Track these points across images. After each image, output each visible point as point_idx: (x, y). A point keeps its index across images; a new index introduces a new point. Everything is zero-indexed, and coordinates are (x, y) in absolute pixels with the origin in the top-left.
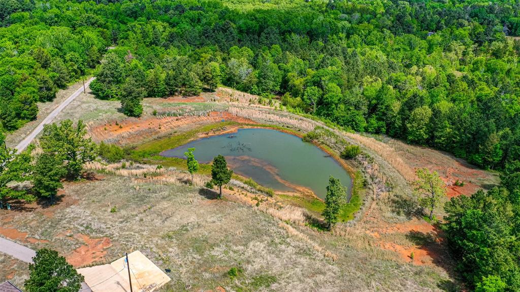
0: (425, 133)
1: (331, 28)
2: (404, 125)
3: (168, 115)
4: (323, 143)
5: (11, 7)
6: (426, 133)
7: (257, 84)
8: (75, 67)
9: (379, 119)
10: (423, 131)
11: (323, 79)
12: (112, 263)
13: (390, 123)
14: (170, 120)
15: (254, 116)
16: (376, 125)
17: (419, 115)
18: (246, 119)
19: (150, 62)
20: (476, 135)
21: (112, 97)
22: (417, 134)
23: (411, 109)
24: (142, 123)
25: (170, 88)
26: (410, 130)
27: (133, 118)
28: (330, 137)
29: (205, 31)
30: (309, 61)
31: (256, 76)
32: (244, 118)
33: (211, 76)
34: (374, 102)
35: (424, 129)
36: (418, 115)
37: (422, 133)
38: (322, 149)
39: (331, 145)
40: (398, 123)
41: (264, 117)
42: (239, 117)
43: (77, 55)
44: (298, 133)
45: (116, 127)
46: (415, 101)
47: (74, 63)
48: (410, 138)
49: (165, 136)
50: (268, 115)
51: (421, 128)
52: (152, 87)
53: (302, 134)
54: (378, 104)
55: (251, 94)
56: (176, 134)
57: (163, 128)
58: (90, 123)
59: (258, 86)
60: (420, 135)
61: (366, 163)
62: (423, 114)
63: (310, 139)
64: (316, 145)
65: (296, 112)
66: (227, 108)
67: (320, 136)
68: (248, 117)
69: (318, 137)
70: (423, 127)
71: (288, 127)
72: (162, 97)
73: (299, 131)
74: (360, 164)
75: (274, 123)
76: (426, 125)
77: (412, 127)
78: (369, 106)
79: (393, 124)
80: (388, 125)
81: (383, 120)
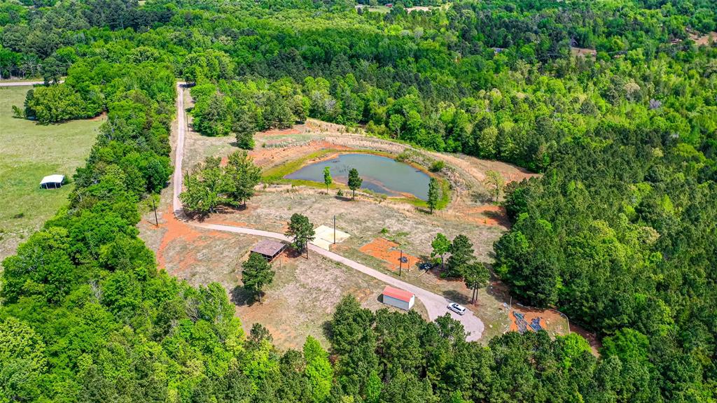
2: (476, 143)
3: (275, 147)
4: (413, 161)
6: (494, 149)
7: (342, 114)
9: (456, 140)
10: (492, 147)
11: (404, 107)
13: (465, 143)
14: (279, 151)
15: (349, 143)
16: (453, 145)
18: (342, 146)
19: (239, 98)
20: (531, 147)
21: (217, 133)
22: (487, 150)
23: (481, 130)
24: (257, 154)
25: (268, 123)
26: (481, 147)
27: (248, 151)
28: (418, 157)
31: (340, 107)
32: (340, 145)
33: (302, 109)
34: (450, 125)
36: (487, 134)
37: (491, 149)
38: (413, 166)
39: (420, 162)
40: (472, 142)
42: (336, 145)
44: (391, 155)
46: (484, 123)
48: (482, 154)
49: (280, 164)
50: (362, 142)
53: (394, 156)
54: (453, 127)
55: (337, 123)
56: (288, 162)
57: (275, 158)
59: (343, 116)
60: (489, 150)
61: (449, 173)
62: (491, 133)
63: (401, 159)
64: (408, 163)
65: (384, 138)
66: (323, 138)
67: (410, 156)
68: (344, 145)
69: (408, 157)
70: (491, 145)
71: (380, 151)
73: (391, 153)
74: (445, 174)
75: (369, 148)
76: (493, 142)
77: (483, 145)
78: (446, 129)
79: (468, 144)
80: (463, 145)
81: (459, 140)
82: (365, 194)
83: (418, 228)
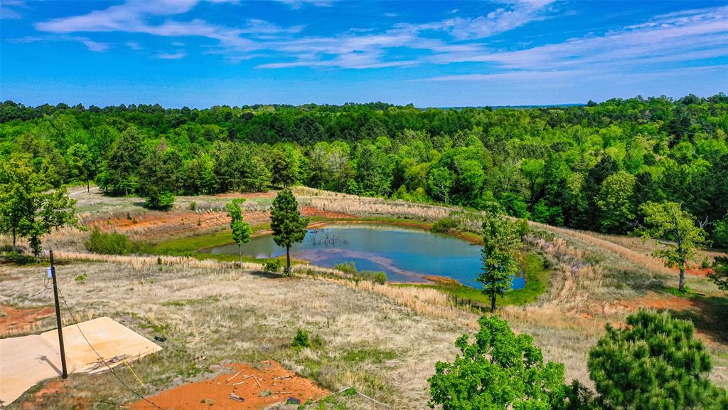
0: (628, 210)
1: (460, 125)
2: (592, 204)
3: (215, 210)
4: (465, 230)
5: (7, 114)
6: (631, 212)
7: (356, 179)
8: (80, 164)
9: (551, 204)
10: (626, 208)
11: (455, 158)
12: (42, 334)
13: (570, 208)
14: (217, 216)
15: (352, 208)
16: (547, 213)
17: (616, 184)
18: (338, 213)
19: (194, 153)
20: (717, 199)
21: (129, 192)
22: (616, 216)
23: (599, 180)
24: (170, 218)
25: (219, 179)
26: (604, 209)
27: (157, 213)
28: (475, 221)
29: (279, 129)
30: (433, 143)
31: (354, 167)
32: (336, 212)
33: (284, 163)
34: (539, 180)
35: (627, 205)
36: (613, 184)
37: (624, 210)
38: (464, 238)
39: (478, 231)
40: (583, 205)
41: (366, 209)
42: (328, 212)
43: (85, 147)
44: (424, 223)
45: (127, 222)
46: (603, 169)
47: (78, 159)
48: (606, 223)
49: (206, 234)
50: (373, 205)
51: (623, 205)
52: (193, 178)
53: (429, 225)
54: (546, 183)
55: (347, 193)
56: (224, 231)
57: (203, 225)
58: (84, 215)
59: (357, 182)
60: (622, 215)
61: (542, 242)
62: (621, 182)
63: (443, 228)
64: (454, 235)
65: (418, 200)
66: (309, 201)
67: (460, 222)
68: (341, 210)
69: (457, 224)
70: (625, 203)
71: (406, 218)
72: (209, 193)
73: (425, 220)
74: (533, 245)
75: (384, 216)
76: (629, 198)
77: (608, 204)
78: (531, 188)
79: (576, 209)
80: (566, 212)
81: (557, 204)
82: (336, 272)
83: (442, 340)
